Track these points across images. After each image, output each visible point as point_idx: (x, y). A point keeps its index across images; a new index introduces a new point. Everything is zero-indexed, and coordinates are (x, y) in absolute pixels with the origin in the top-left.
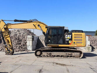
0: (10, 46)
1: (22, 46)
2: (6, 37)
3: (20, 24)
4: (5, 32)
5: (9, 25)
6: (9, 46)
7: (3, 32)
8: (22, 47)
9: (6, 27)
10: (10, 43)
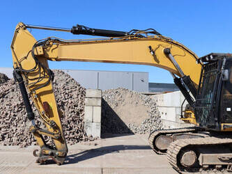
0: (55, 127)
1: (69, 123)
2: (38, 91)
3: (96, 42)
4: (36, 74)
5: (54, 46)
6: (51, 130)
7: (28, 73)
8: (71, 129)
9: (40, 51)
10: (56, 119)
